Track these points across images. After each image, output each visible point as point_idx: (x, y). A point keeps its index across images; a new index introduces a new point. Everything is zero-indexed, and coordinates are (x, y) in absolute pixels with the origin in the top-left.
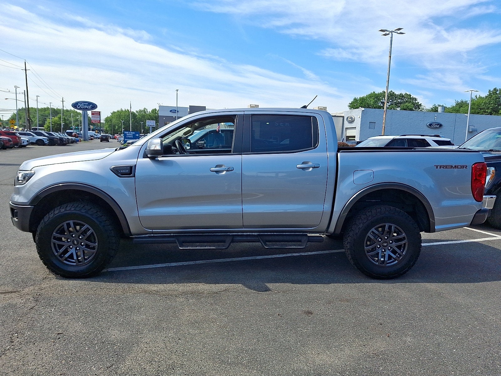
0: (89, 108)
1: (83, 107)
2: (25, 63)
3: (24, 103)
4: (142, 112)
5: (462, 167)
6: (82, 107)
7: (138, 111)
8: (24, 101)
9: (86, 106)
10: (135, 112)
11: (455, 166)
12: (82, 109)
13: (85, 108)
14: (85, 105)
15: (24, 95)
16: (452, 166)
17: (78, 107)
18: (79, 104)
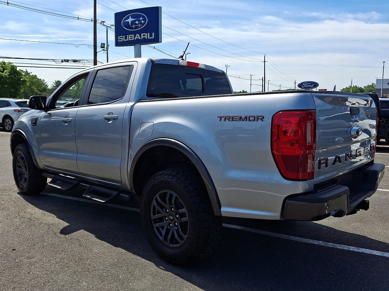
0: (312, 87)
1: (307, 86)
3: (262, 86)
4: (370, 87)
5: (256, 118)
6: (306, 87)
7: (366, 86)
8: (262, 85)
9: (309, 86)
10: (363, 88)
11: (246, 118)
14: (308, 84)
15: (262, 81)
16: (241, 117)
17: (303, 86)
18: (303, 84)
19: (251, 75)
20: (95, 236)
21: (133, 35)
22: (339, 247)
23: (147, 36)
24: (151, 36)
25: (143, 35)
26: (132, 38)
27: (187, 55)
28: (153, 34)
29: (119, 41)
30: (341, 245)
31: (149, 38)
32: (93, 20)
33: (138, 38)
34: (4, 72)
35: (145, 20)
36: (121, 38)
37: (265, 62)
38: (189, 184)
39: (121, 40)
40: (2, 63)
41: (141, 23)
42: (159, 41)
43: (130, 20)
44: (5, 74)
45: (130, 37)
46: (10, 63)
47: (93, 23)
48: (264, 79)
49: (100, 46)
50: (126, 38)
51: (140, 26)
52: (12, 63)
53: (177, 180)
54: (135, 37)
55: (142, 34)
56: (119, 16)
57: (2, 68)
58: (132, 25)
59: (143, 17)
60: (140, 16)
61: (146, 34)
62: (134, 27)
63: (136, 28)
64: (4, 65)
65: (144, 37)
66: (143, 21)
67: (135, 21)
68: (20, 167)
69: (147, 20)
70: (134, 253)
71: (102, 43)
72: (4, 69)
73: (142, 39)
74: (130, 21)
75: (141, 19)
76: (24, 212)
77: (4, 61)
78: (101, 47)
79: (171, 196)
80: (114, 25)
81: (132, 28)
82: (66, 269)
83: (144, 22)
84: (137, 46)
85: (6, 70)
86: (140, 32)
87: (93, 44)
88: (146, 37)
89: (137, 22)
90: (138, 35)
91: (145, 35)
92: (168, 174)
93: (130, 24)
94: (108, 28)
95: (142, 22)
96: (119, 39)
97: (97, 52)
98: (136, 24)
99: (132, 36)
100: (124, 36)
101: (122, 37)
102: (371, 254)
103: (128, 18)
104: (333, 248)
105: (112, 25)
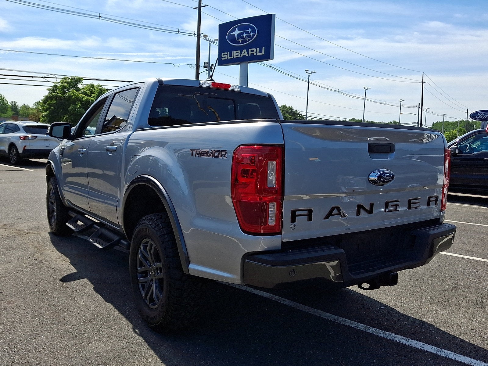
1: (483, 117)
2: (423, 75)
3: (417, 116)
5: (220, 154)
6: (481, 118)
8: (418, 114)
9: (486, 116)
11: (212, 152)
12: (482, 119)
13: (485, 118)
14: (485, 114)
15: (418, 108)
16: (208, 152)
17: (477, 117)
18: (478, 114)
19: (401, 101)
20: (93, 288)
21: (239, 51)
22: (381, 334)
23: (256, 52)
24: (261, 51)
25: (252, 51)
26: (238, 55)
27: (311, 74)
28: (263, 48)
29: (223, 59)
30: (386, 332)
31: (258, 54)
32: (196, 33)
33: (244, 54)
34: (92, 96)
35: (254, 32)
36: (225, 55)
37: (423, 83)
38: (166, 233)
39: (225, 57)
40: (91, 86)
41: (249, 36)
42: (270, 58)
43: (236, 32)
44: (92, 98)
45: (236, 54)
46: (99, 86)
47: (196, 37)
48: (421, 107)
49: (203, 65)
50: (231, 55)
51: (248, 40)
52: (102, 86)
53: (155, 227)
54: (241, 54)
55: (250, 50)
56: (224, 28)
57: (89, 92)
58: (238, 38)
59: (252, 28)
60: (248, 27)
61: (255, 49)
62: (240, 41)
63: (243, 42)
64: (93, 88)
65: (252, 53)
66: (252, 33)
67: (243, 33)
68: (52, 203)
69: (257, 32)
70: (120, 311)
71: (205, 62)
72: (92, 93)
73: (249, 55)
74: (237, 34)
75: (250, 30)
76: (41, 254)
77: (92, 84)
78: (205, 67)
79: (151, 245)
80: (218, 40)
81: (239, 43)
82: (37, 319)
83: (253, 35)
84: (244, 64)
85: (94, 93)
86: (247, 48)
87: (196, 64)
88: (254, 53)
89: (244, 35)
90: (245, 51)
91: (253, 51)
92: (149, 219)
93: (236, 38)
94: (211, 43)
95: (250, 34)
96: (223, 56)
97: (200, 73)
98: (243, 37)
99: (238, 53)
100: (228, 53)
101: (226, 53)
102: (421, 349)
103: (234, 30)
104: (374, 334)
105: (216, 39)
